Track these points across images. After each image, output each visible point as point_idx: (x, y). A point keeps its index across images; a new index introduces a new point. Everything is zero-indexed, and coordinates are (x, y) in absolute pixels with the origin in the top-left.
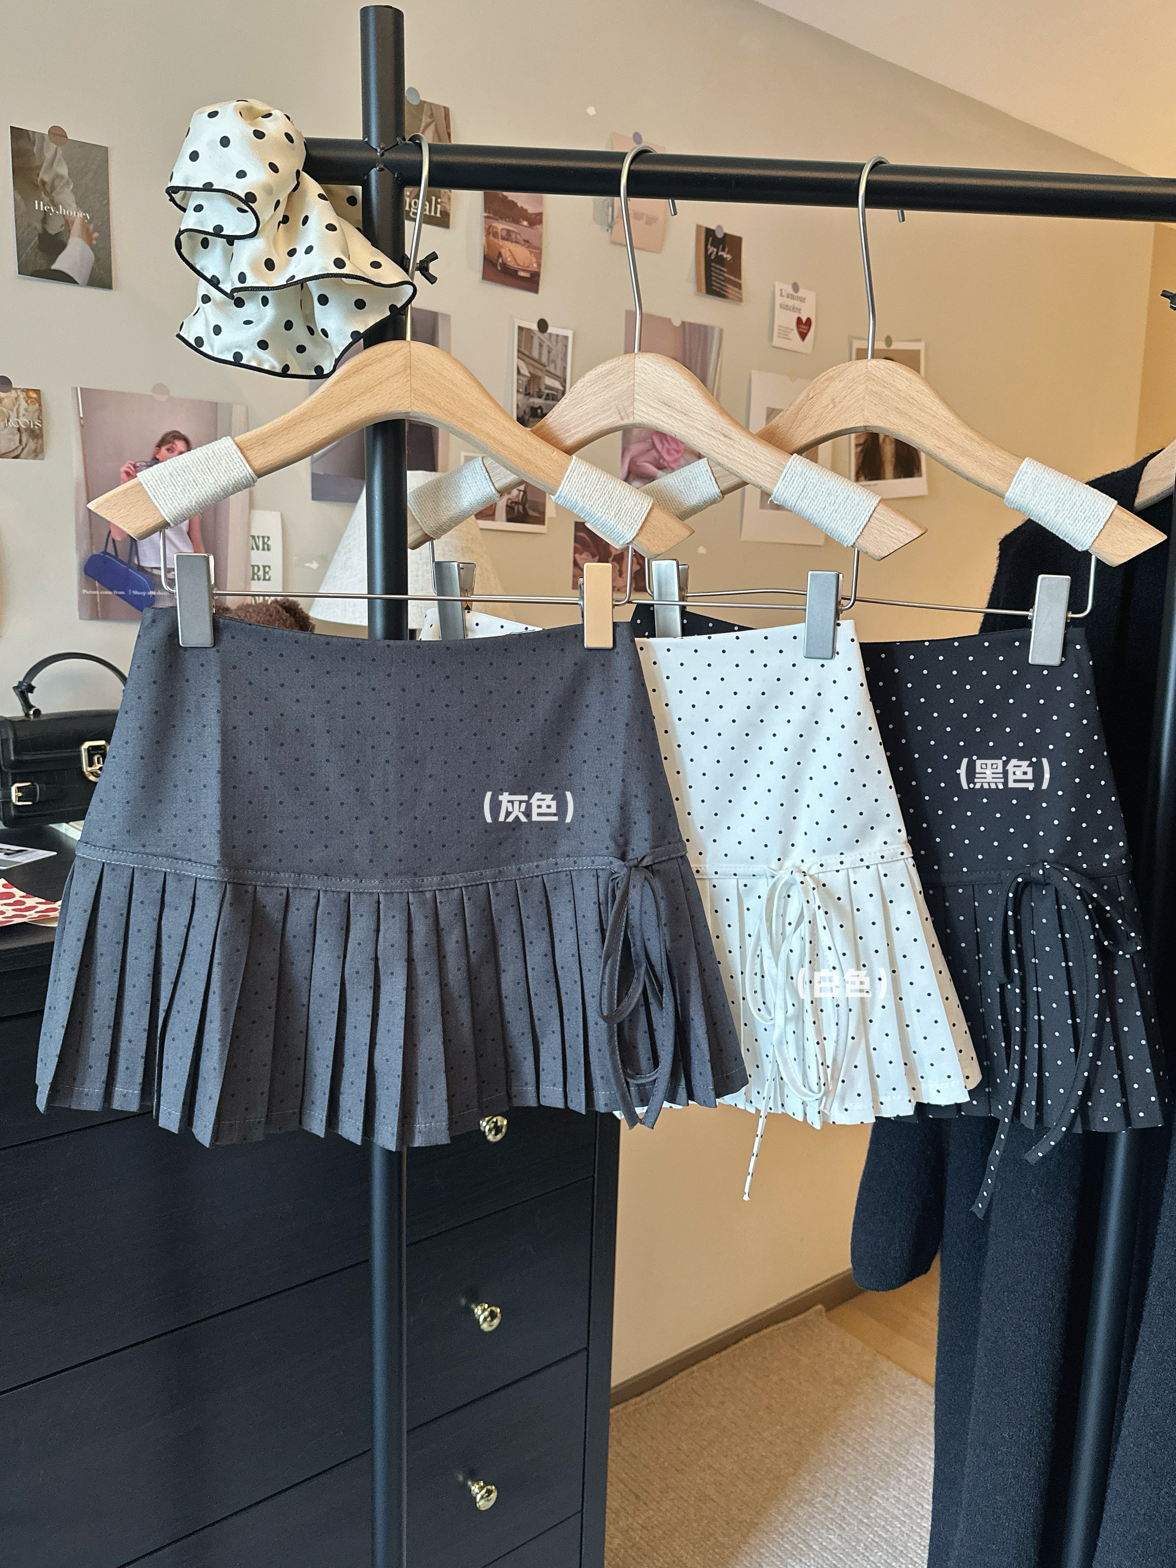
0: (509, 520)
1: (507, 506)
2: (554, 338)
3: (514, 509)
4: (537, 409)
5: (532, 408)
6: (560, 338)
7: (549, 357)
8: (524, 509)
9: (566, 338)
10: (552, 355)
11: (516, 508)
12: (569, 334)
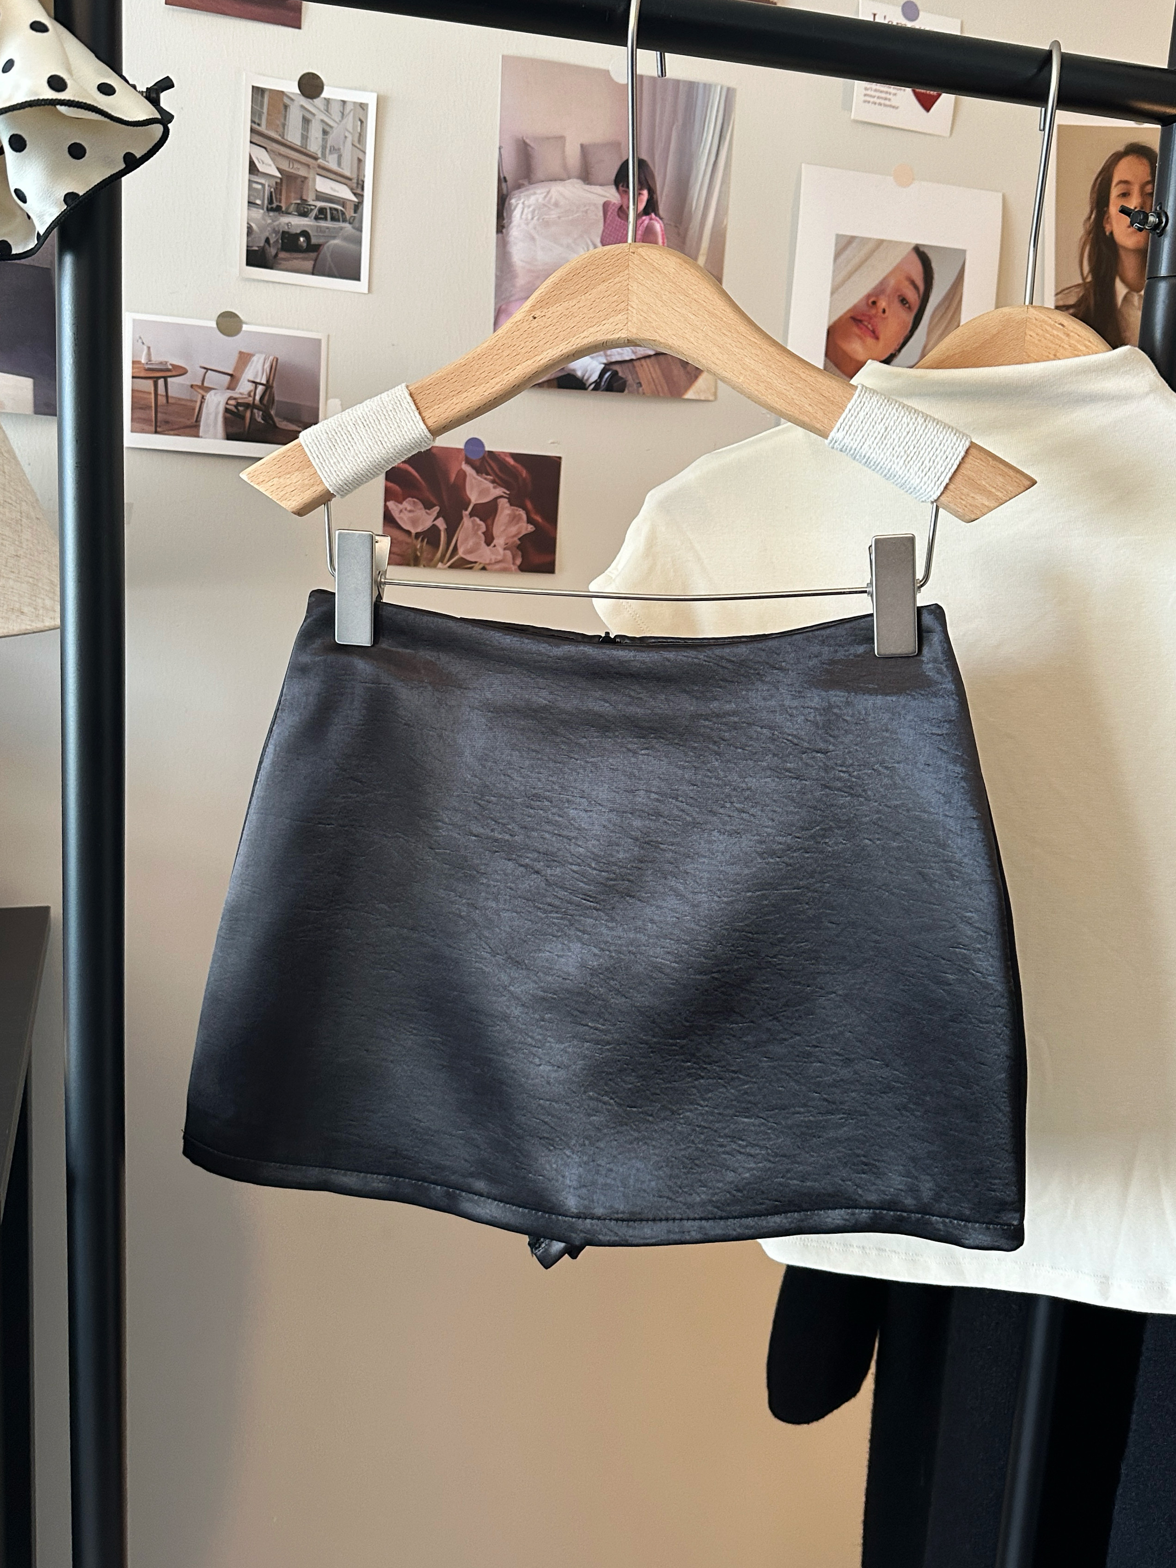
0: (229, 437)
1: (227, 410)
2: (335, 109)
3: (243, 418)
4: (297, 236)
5: (283, 232)
6: (349, 107)
7: (325, 141)
8: (267, 416)
9: (363, 107)
10: (331, 140)
11: (248, 414)
12: (370, 100)
